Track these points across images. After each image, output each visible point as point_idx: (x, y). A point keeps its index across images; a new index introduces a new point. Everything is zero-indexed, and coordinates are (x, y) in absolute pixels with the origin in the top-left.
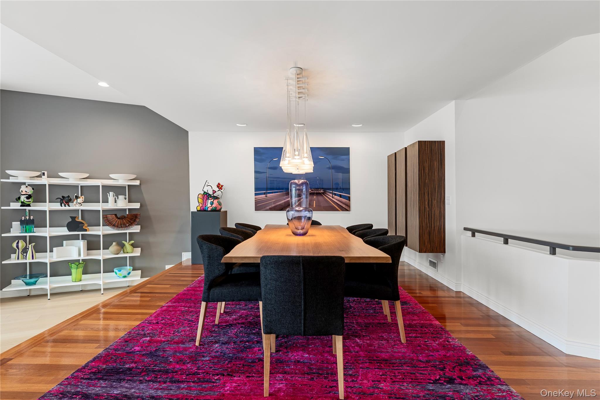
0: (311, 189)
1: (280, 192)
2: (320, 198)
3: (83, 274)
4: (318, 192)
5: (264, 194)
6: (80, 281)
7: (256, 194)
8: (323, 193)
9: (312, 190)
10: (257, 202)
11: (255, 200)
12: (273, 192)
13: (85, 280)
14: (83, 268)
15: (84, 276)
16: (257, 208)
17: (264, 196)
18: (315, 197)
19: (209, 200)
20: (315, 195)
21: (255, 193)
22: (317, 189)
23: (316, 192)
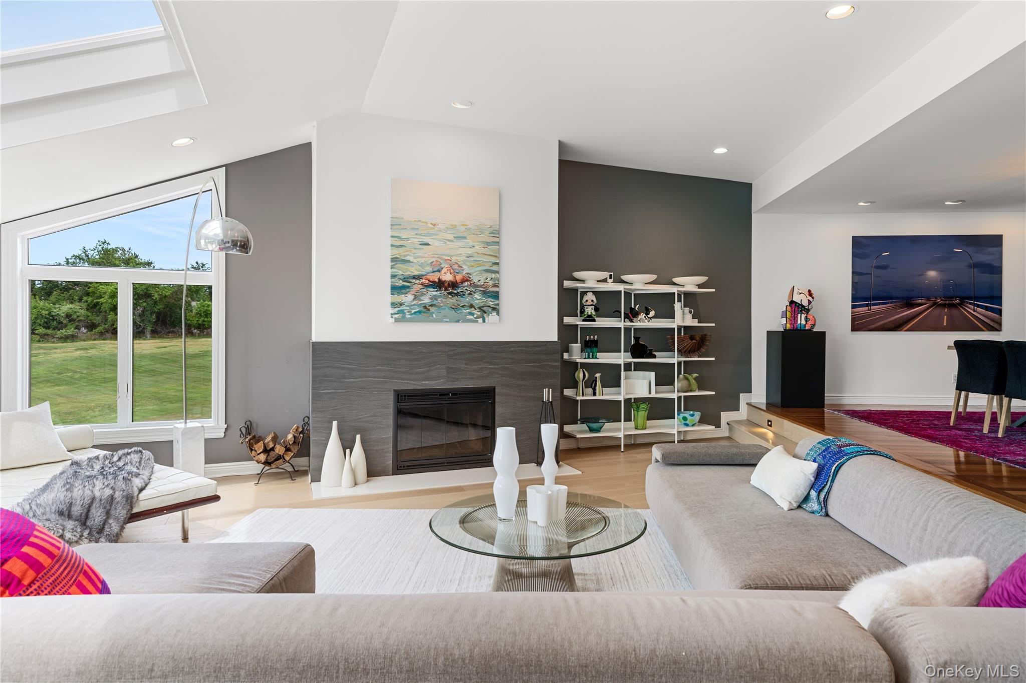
0: (941, 298)
1: (891, 303)
2: (955, 312)
3: (648, 420)
4: (951, 302)
5: (867, 305)
6: (645, 429)
7: (853, 307)
8: (959, 304)
9: (942, 300)
10: (854, 319)
11: (852, 316)
12: (880, 303)
13: (651, 427)
14: (647, 411)
15: (650, 423)
16: (854, 328)
17: (867, 308)
18: (946, 311)
19: (803, 315)
20: (946, 308)
21: (852, 305)
22: (951, 298)
23: (947, 302)
